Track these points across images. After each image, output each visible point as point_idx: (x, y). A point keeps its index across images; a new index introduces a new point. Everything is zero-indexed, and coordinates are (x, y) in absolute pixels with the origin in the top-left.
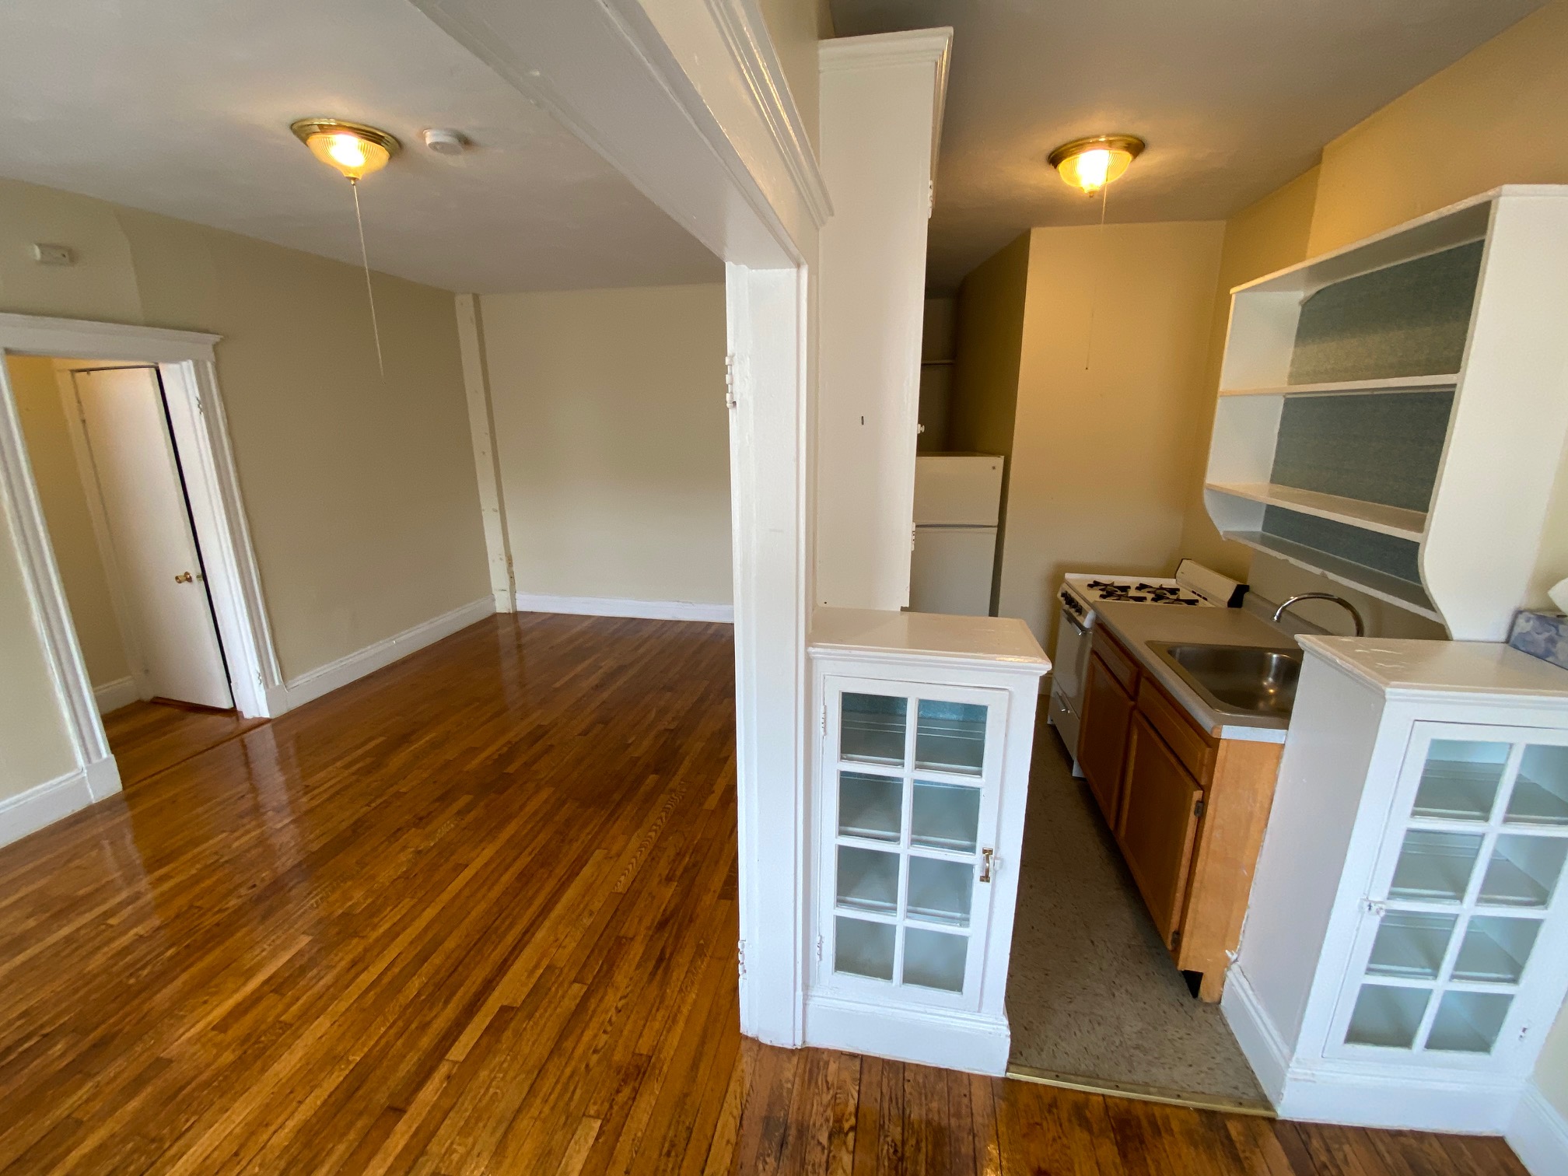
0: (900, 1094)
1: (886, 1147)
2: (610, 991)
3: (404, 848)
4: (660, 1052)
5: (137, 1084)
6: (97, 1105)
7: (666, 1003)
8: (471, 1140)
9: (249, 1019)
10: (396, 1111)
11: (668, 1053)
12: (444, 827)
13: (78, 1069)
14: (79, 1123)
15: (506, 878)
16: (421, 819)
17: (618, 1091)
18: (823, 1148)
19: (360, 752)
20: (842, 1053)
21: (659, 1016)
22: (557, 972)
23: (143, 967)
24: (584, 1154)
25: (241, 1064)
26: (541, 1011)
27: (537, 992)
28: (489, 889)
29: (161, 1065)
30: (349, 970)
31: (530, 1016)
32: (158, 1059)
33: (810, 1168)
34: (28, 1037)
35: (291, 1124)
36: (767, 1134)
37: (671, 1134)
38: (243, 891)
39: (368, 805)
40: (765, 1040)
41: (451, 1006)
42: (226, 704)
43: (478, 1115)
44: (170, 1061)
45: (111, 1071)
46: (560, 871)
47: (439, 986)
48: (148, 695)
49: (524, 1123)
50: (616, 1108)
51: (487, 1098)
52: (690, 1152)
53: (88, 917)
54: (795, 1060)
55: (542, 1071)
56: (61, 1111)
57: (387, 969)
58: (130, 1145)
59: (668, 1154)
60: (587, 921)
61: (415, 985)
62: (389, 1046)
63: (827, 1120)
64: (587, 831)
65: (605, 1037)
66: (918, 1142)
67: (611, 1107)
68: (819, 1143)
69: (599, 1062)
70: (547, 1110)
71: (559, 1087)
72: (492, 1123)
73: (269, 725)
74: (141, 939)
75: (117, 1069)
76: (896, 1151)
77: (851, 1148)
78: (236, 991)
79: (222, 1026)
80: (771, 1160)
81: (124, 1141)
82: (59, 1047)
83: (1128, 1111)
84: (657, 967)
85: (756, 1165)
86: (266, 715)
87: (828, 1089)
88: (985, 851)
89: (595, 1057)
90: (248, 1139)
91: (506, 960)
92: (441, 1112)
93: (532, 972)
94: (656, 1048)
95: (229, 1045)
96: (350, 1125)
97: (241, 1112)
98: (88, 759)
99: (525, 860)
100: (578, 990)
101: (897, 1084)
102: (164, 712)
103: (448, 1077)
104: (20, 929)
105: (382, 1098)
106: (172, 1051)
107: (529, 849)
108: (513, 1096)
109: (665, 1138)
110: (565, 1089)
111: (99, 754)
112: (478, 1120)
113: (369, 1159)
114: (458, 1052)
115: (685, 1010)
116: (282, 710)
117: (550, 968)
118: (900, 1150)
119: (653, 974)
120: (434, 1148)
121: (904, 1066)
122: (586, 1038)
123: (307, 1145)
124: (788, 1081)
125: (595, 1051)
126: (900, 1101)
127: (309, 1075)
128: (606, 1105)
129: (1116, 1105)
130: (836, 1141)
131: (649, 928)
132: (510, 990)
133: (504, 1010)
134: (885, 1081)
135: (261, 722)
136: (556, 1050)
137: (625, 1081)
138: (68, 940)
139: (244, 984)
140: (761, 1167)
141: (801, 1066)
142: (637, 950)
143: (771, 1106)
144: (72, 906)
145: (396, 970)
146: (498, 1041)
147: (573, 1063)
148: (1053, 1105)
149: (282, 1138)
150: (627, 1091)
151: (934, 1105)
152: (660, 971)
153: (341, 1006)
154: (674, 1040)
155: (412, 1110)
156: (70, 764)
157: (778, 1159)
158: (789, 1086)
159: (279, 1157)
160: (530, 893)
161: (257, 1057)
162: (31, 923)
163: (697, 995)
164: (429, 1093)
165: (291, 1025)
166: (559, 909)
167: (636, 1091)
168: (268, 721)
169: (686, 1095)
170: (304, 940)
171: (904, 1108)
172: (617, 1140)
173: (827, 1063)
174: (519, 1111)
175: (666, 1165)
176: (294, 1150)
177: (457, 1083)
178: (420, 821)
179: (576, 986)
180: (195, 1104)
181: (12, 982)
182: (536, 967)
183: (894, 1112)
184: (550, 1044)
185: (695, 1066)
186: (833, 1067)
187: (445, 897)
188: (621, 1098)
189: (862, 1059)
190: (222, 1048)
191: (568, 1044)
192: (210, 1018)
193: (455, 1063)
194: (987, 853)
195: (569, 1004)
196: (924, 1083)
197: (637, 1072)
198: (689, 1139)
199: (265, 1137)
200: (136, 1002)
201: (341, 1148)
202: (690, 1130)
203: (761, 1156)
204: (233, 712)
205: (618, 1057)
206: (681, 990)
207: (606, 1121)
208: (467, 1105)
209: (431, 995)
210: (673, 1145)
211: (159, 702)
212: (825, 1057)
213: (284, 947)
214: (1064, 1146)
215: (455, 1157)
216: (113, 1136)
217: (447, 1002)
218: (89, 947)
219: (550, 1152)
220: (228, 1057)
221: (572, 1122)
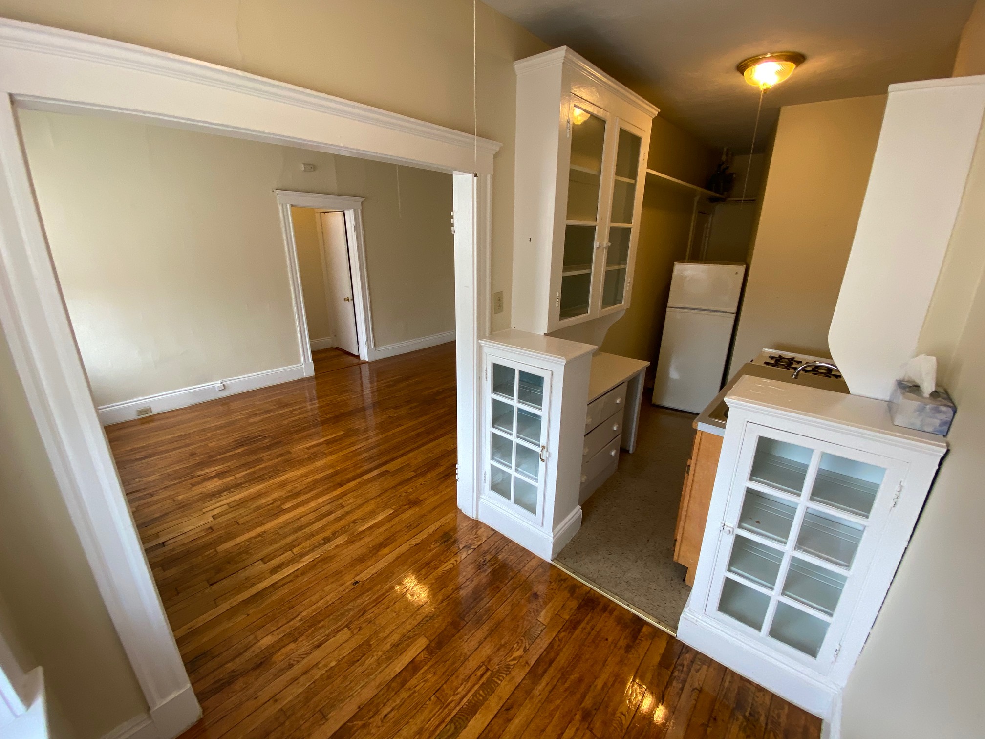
0: (501, 548)
1: (481, 559)
2: (423, 478)
3: (386, 414)
4: (426, 501)
5: (281, 455)
6: (269, 457)
7: (438, 488)
8: (355, 500)
9: (316, 449)
10: (341, 485)
11: (428, 502)
12: (403, 411)
13: (269, 447)
14: (263, 460)
15: (412, 433)
16: (397, 406)
17: (405, 506)
18: (459, 549)
19: (391, 379)
20: (489, 527)
21: (433, 491)
22: (410, 466)
23: (296, 427)
24: (383, 517)
25: (309, 459)
26: (397, 475)
27: (400, 470)
28: (405, 435)
29: (289, 452)
30: (350, 444)
31: (392, 476)
32: (289, 451)
33: (449, 552)
34: (260, 436)
35: (312, 478)
36: (442, 537)
37: (412, 523)
38: (333, 414)
39: (383, 398)
40: (463, 511)
41: (372, 464)
42: (356, 354)
43: (361, 495)
44: (291, 453)
45: (276, 450)
46: (432, 437)
47: (371, 458)
48: (335, 346)
49: (372, 502)
50: (401, 509)
51: (366, 492)
52: (415, 530)
53: (289, 409)
54: (470, 522)
55: (386, 491)
56: (260, 456)
57: (360, 448)
58: (272, 469)
59: (408, 527)
60: (430, 455)
61: (364, 455)
62: (348, 468)
63: (467, 543)
64: (451, 426)
65: (411, 490)
66: (495, 563)
67: (400, 509)
68: (459, 547)
69: (405, 496)
70: (381, 502)
71: (388, 497)
72: (363, 498)
73: (367, 364)
74: (300, 419)
75: (277, 451)
76: (484, 562)
77: (469, 553)
78: (316, 440)
79: (308, 448)
80: (438, 544)
81: (271, 468)
82: (267, 441)
83: (598, 598)
84: (443, 477)
85: (432, 543)
86: (367, 360)
87: (475, 535)
88: (542, 446)
89: (404, 494)
90: (300, 478)
91: (396, 457)
92: (352, 490)
93: (402, 463)
94: (425, 499)
95: (308, 454)
96: (326, 484)
97: (302, 471)
98: (305, 362)
99: (422, 429)
100: (413, 474)
101: (502, 545)
102: (337, 353)
103: (359, 483)
104: (271, 408)
105: (339, 481)
106: (292, 451)
107: (426, 426)
108: (374, 494)
109: (410, 523)
110: (389, 499)
111: (309, 360)
112: (360, 496)
113: (327, 494)
114: (365, 477)
115: (443, 493)
116: (373, 359)
117: (408, 464)
118: (486, 562)
119: (441, 478)
120: (344, 498)
121: (511, 541)
122: (406, 488)
123: (314, 484)
124: (462, 526)
125: (406, 492)
126: (499, 550)
127: (323, 468)
128: (399, 508)
129: (594, 594)
130: (465, 549)
131: (450, 464)
132: (391, 467)
133: (386, 471)
134: (499, 542)
135: (365, 362)
136: (394, 487)
137: (409, 504)
138: (281, 414)
139: (320, 439)
140: (434, 543)
141: (471, 525)
142: (441, 469)
143: (451, 530)
144: (287, 405)
145: (362, 449)
146: (379, 479)
147: (397, 493)
148: (565, 580)
149: (309, 481)
150: (407, 507)
151: (511, 557)
152: (444, 478)
153: (341, 453)
154: (433, 499)
155: (345, 487)
156: (299, 362)
157: (441, 544)
158: (462, 528)
159: (305, 485)
160: (417, 441)
161: (313, 459)
162: (274, 407)
163: (451, 490)
164: (352, 484)
165: (326, 454)
166: (423, 448)
167: (410, 508)
168: (367, 362)
169: (425, 515)
170: (342, 433)
171: (499, 552)
172: (395, 517)
173: (481, 528)
174: (372, 498)
175: (405, 530)
176: (310, 485)
177: (360, 485)
178: (396, 407)
179: (413, 473)
180: (292, 465)
181: (263, 421)
182: (404, 463)
183: (494, 552)
184: (394, 485)
185: (434, 509)
186: (482, 530)
187: (390, 433)
188: (404, 508)
189: (496, 532)
190: (306, 453)
191: (399, 487)
192: (307, 445)
193: (363, 479)
194: (544, 447)
195: (407, 477)
196: (514, 549)
197: (414, 503)
198: (417, 526)
199: (304, 479)
200: (291, 435)
201: (322, 488)
202: (419, 524)
203: (436, 541)
204: (358, 357)
205: (411, 497)
206: (446, 486)
207: (395, 511)
208: (360, 491)
209: (369, 459)
210: (411, 526)
211: (338, 349)
212: (482, 526)
213: (335, 433)
214: (554, 593)
215: (348, 502)
216: (269, 466)
217: (370, 463)
218: (286, 417)
219: (374, 512)
220: (306, 456)
221: (386, 507)
